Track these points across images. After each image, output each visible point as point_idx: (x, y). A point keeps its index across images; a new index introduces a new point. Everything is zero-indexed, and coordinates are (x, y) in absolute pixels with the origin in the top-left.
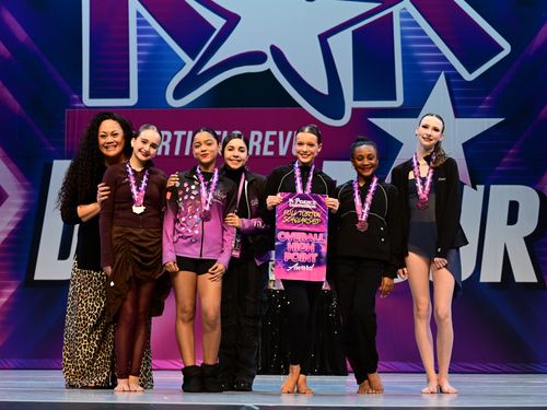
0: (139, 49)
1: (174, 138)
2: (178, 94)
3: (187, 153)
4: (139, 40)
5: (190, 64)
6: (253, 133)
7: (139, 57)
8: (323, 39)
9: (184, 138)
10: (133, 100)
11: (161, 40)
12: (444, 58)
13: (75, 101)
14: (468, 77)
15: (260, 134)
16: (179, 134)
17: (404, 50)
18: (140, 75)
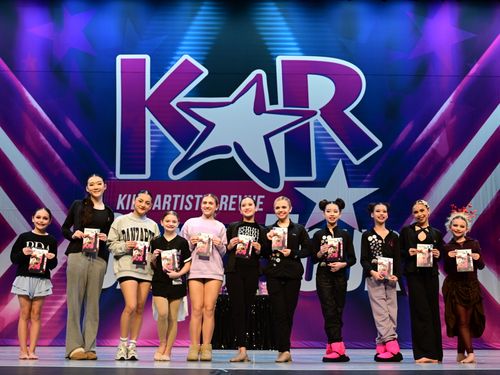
0: (152, 143)
1: (173, 199)
2: (176, 172)
3: (181, 208)
4: (152, 138)
5: (183, 153)
6: (223, 197)
7: (152, 149)
8: (267, 138)
9: (179, 199)
10: (147, 175)
11: (166, 138)
12: (342, 151)
13: (111, 176)
14: (357, 162)
15: (227, 197)
16: (176, 197)
17: (317, 145)
18: (152, 160)
